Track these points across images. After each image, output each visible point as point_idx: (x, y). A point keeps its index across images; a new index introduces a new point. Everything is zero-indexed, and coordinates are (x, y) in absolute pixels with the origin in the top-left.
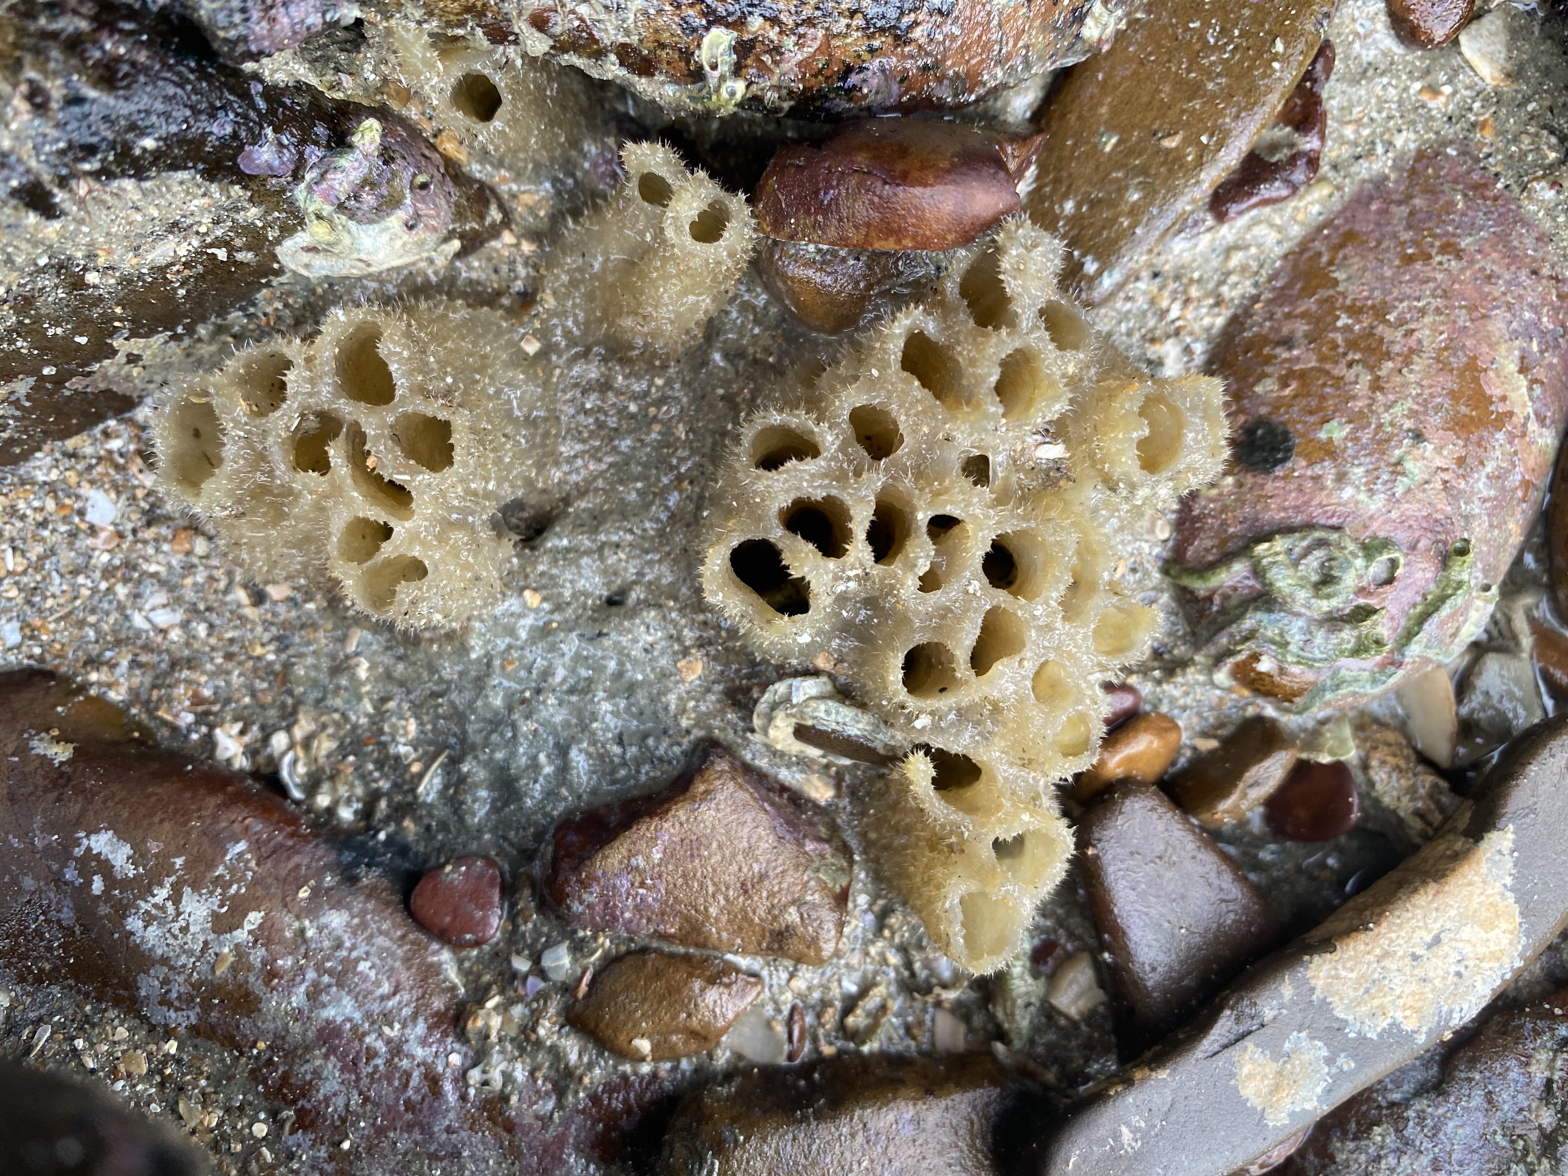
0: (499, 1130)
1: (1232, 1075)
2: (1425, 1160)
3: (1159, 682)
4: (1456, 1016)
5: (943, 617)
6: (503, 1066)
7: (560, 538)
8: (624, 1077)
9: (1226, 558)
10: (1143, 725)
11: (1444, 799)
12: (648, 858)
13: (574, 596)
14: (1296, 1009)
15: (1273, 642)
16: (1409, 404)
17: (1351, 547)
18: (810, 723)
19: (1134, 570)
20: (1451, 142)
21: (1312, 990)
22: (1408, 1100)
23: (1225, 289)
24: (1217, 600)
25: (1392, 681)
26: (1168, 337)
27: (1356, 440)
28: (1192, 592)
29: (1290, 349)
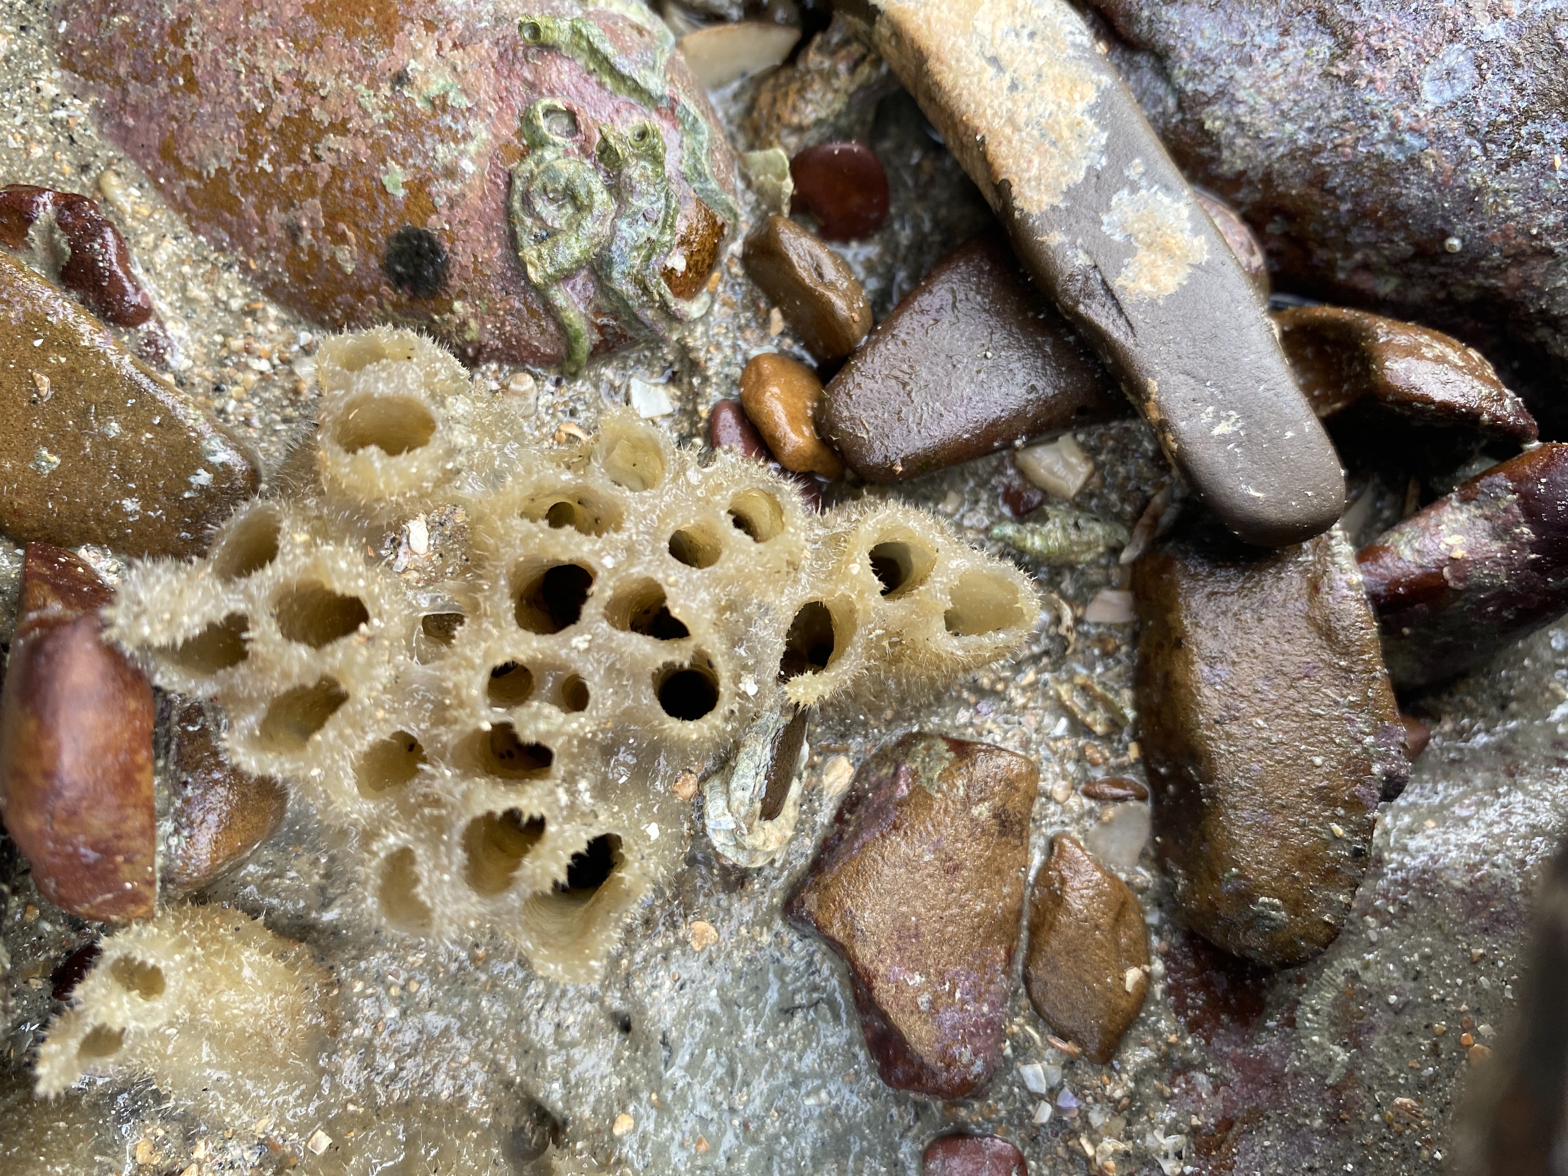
0: (1230, 1136)
1: (1153, 303)
2: (1240, 73)
3: (706, 380)
4: (1079, 39)
5: (620, 673)
6: (1159, 1135)
7: (551, 1092)
8: (1168, 991)
9: (550, 310)
10: (752, 404)
11: (836, 38)
12: (919, 990)
13: (619, 1074)
14: (1076, 228)
15: (648, 258)
16: (361, 88)
17: (530, 164)
18: (758, 806)
19: (573, 413)
20: (51, 27)
21: (1054, 208)
22: (1174, 90)
23: (236, 304)
24: (601, 321)
25: (693, 109)
26: (291, 373)
27: (406, 154)
28: (596, 347)
29: (300, 229)
